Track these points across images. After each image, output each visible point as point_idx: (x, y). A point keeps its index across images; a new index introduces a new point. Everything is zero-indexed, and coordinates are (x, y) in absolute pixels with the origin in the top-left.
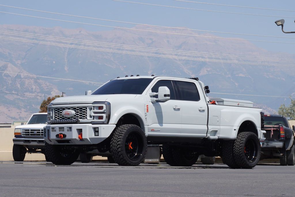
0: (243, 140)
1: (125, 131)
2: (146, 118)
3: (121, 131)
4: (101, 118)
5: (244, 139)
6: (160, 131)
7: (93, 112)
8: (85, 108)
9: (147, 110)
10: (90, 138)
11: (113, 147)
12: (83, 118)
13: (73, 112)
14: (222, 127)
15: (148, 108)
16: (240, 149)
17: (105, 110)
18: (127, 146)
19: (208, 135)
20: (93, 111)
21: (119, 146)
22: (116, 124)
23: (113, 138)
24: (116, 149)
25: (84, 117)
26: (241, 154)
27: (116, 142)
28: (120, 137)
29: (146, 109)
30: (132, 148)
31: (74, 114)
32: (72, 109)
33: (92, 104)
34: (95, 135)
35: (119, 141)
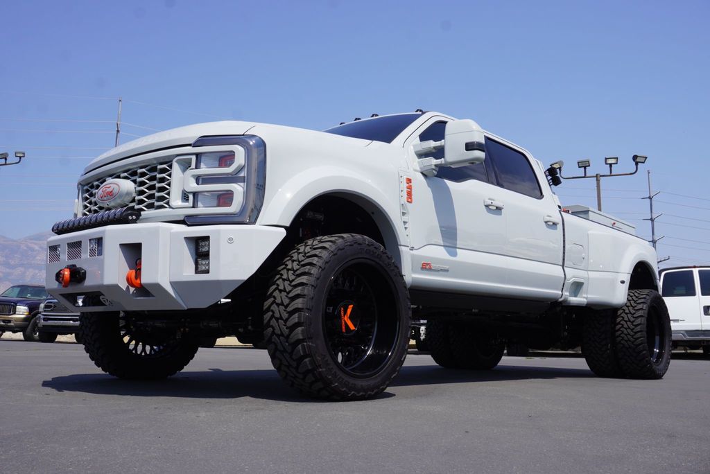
0: (642, 309)
1: (325, 254)
2: (405, 223)
3: (309, 257)
4: (225, 199)
5: (645, 307)
6: (447, 271)
7: (193, 176)
8: (165, 166)
9: (409, 194)
10: (173, 284)
11: (273, 322)
12: (157, 204)
13: (127, 186)
14: (592, 275)
15: (410, 188)
16: (636, 333)
17: (241, 169)
18: (332, 320)
19: (566, 293)
20: (193, 172)
21: (295, 318)
22: (288, 225)
23: (274, 287)
24: (286, 331)
25: (161, 199)
26: (640, 345)
27: (286, 301)
28: (304, 279)
29: (405, 190)
30: (352, 327)
31: (128, 194)
32: (126, 174)
33: (195, 145)
34: (197, 271)
35: (297, 296)
